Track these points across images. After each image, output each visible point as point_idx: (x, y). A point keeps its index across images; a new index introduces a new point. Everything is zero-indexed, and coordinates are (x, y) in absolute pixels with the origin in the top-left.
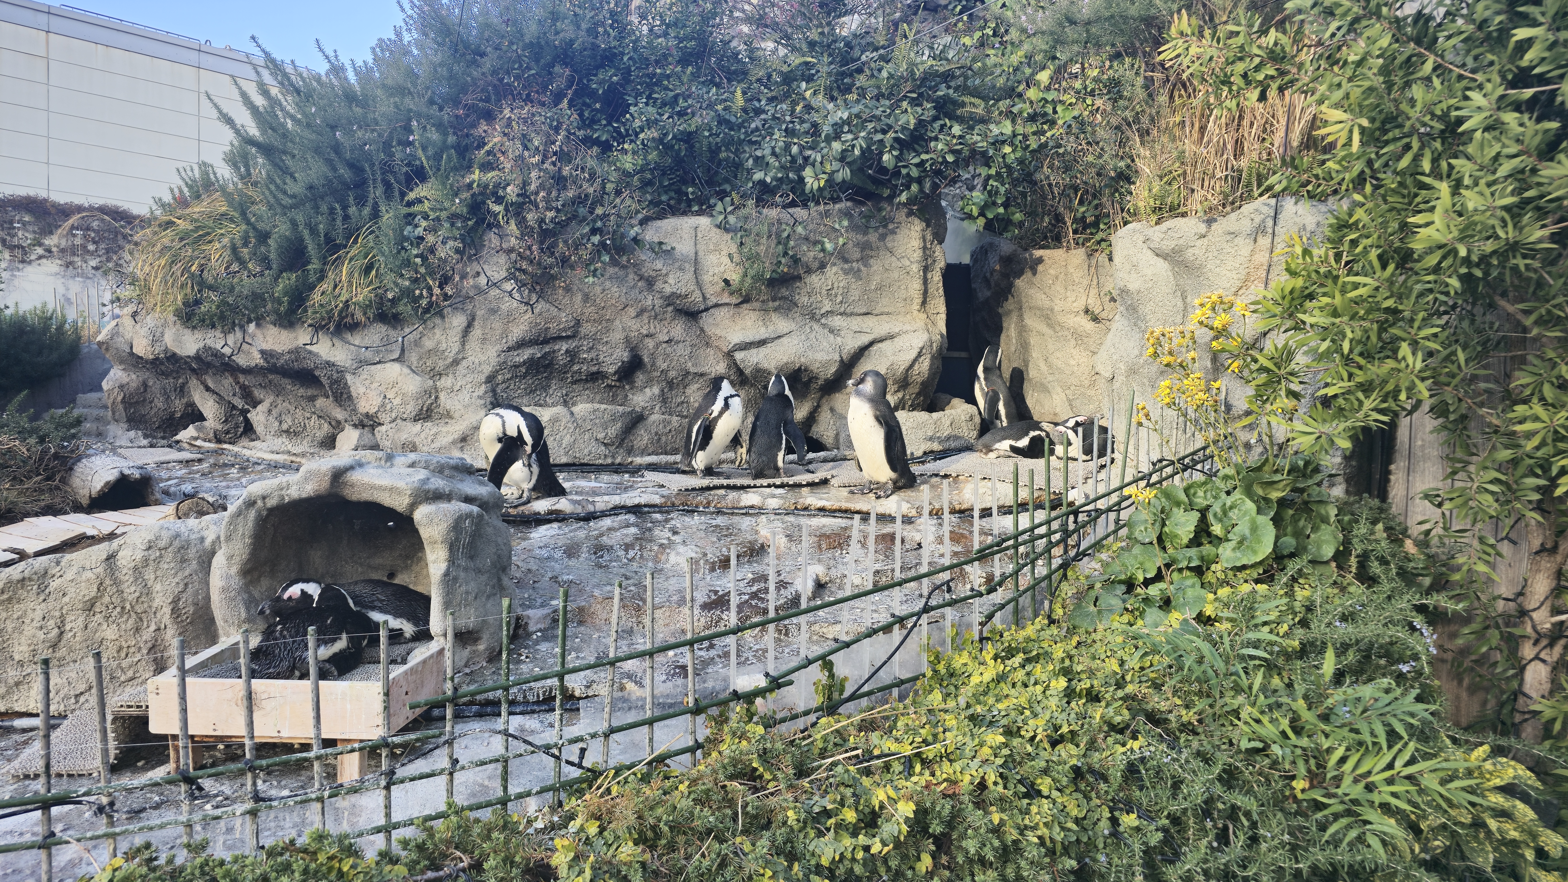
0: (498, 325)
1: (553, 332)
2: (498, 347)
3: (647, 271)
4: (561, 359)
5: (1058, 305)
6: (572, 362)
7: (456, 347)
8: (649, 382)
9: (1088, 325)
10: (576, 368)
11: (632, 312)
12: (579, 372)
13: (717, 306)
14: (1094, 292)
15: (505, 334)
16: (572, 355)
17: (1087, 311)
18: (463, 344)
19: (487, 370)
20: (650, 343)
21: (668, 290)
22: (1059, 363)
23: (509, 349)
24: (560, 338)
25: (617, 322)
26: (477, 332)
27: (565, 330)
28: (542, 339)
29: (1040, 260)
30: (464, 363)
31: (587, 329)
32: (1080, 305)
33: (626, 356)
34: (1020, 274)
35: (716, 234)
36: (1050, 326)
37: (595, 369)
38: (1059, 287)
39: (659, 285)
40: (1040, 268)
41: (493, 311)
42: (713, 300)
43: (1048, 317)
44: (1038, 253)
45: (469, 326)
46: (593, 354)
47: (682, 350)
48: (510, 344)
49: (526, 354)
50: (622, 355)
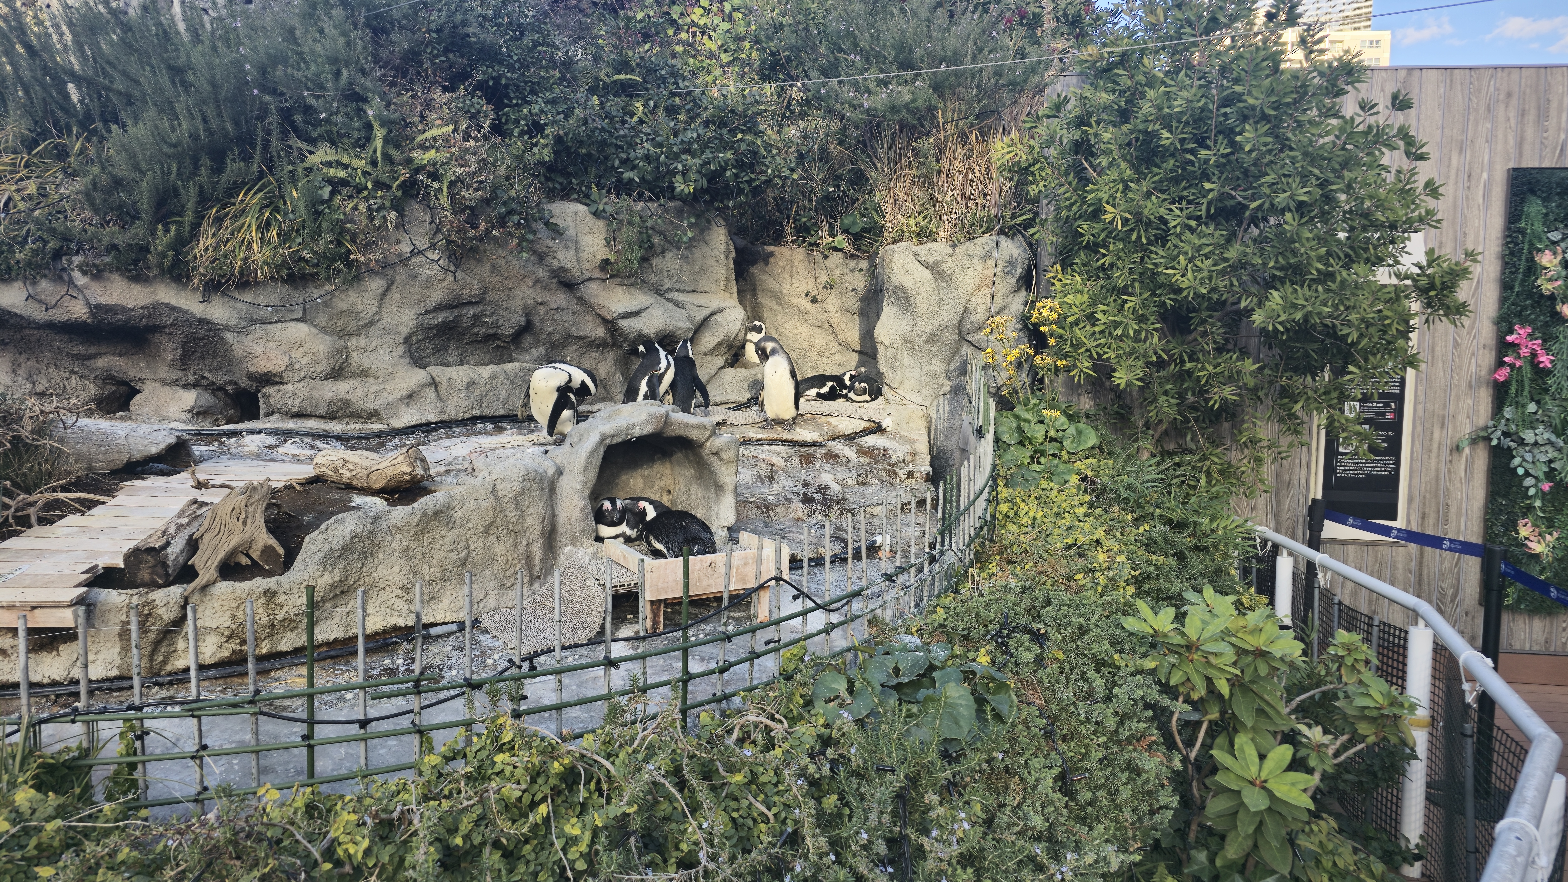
0: (416, 290)
1: (465, 298)
2: (416, 310)
3: (540, 248)
4: (466, 322)
5: (786, 289)
6: (473, 326)
7: (373, 310)
8: (537, 343)
9: (809, 306)
10: (476, 330)
11: (530, 282)
12: (477, 334)
13: (590, 279)
14: (812, 281)
15: (423, 298)
16: (476, 318)
17: (807, 295)
18: (380, 306)
19: (405, 331)
20: (542, 310)
21: (556, 264)
22: (787, 332)
23: (427, 312)
24: (469, 303)
25: (517, 291)
26: (395, 295)
27: (474, 296)
28: (455, 304)
29: (771, 254)
30: (380, 325)
31: (492, 296)
32: (803, 289)
33: (523, 320)
34: (754, 263)
35: (590, 219)
36: (779, 304)
37: (492, 331)
38: (786, 276)
39: (548, 260)
40: (771, 260)
41: (413, 277)
42: (588, 275)
43: (778, 297)
44: (770, 248)
45: (388, 289)
46: (493, 319)
47: (567, 317)
48: (428, 308)
49: (440, 318)
50: (519, 319)
